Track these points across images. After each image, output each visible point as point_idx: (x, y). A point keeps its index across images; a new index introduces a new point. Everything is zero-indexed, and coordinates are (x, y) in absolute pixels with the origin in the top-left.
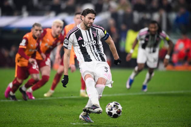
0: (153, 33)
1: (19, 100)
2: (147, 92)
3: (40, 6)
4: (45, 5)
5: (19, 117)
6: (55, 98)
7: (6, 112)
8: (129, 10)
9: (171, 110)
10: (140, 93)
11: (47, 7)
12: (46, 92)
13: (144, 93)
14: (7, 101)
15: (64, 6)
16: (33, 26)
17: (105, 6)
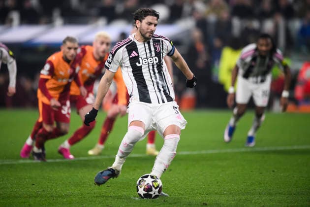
0: (263, 54)
1: (49, 161)
2: (254, 147)
3: (82, 8)
4: (90, 7)
5: (48, 187)
6: (106, 157)
7: (27, 180)
8: (225, 14)
9: (294, 177)
10: (243, 150)
11: (94, 11)
12: (91, 148)
13: (249, 150)
14: (28, 161)
15: (120, 8)
16: (64, 42)
17: (187, 9)
